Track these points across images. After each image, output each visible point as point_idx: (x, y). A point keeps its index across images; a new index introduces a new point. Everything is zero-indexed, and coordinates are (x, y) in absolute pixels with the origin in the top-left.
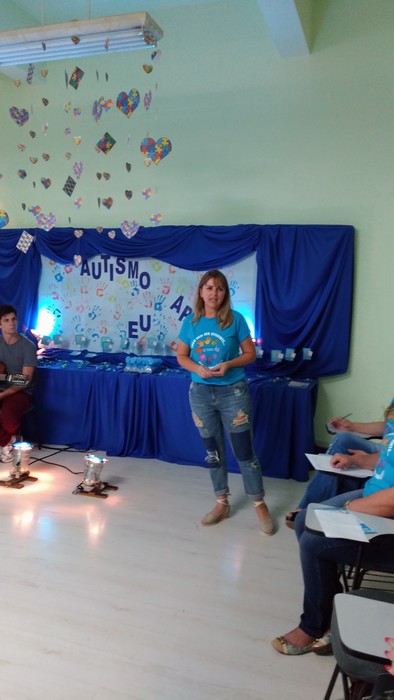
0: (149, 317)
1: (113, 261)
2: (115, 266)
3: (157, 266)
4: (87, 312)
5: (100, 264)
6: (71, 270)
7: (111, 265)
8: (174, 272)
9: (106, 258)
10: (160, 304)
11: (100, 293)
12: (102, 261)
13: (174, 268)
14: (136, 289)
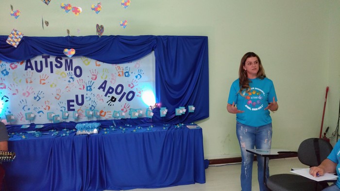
0: (83, 96)
1: (52, 59)
2: (54, 63)
3: (86, 62)
4: (32, 96)
5: (41, 62)
6: (16, 67)
7: (51, 63)
8: (99, 65)
9: (46, 58)
10: (90, 86)
11: (43, 82)
12: (43, 60)
13: (99, 63)
14: (71, 78)
